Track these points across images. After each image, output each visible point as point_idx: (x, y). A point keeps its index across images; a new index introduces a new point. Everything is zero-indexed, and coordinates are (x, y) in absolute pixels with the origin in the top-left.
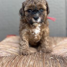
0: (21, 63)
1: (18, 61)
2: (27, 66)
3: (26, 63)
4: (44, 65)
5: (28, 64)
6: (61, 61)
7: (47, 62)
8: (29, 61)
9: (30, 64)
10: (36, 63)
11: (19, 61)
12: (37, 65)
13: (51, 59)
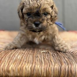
0: (7, 57)
2: (14, 60)
3: (13, 58)
4: (33, 58)
6: (54, 54)
7: (38, 55)
8: (17, 55)
10: (25, 57)
12: (26, 59)
13: (43, 52)
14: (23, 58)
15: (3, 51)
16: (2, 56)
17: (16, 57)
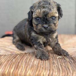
0: (23, 62)
1: (19, 60)
2: (31, 65)
3: (29, 63)
4: (51, 65)
5: (31, 64)
6: (71, 61)
7: (54, 61)
8: (33, 60)
9: (34, 63)
10: (41, 63)
11: (21, 60)
12: (43, 65)
13: (58, 58)
14: (40, 64)
15: (19, 55)
16: (18, 60)
17: (32, 62)
